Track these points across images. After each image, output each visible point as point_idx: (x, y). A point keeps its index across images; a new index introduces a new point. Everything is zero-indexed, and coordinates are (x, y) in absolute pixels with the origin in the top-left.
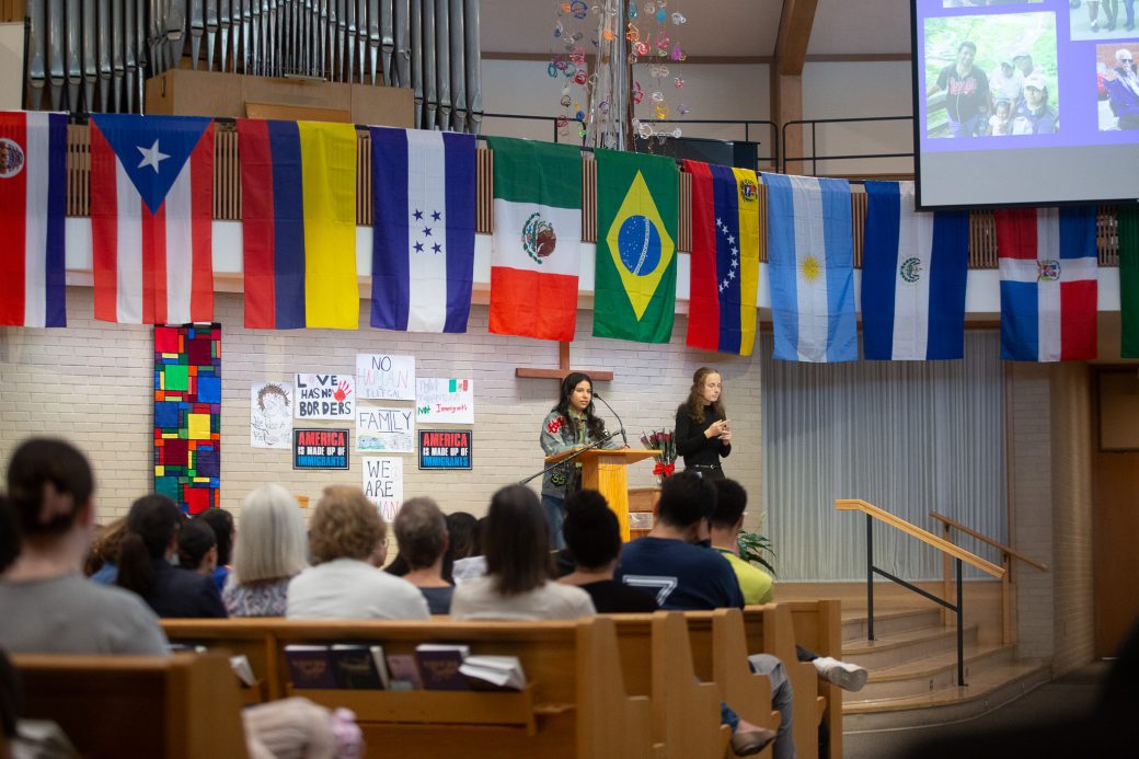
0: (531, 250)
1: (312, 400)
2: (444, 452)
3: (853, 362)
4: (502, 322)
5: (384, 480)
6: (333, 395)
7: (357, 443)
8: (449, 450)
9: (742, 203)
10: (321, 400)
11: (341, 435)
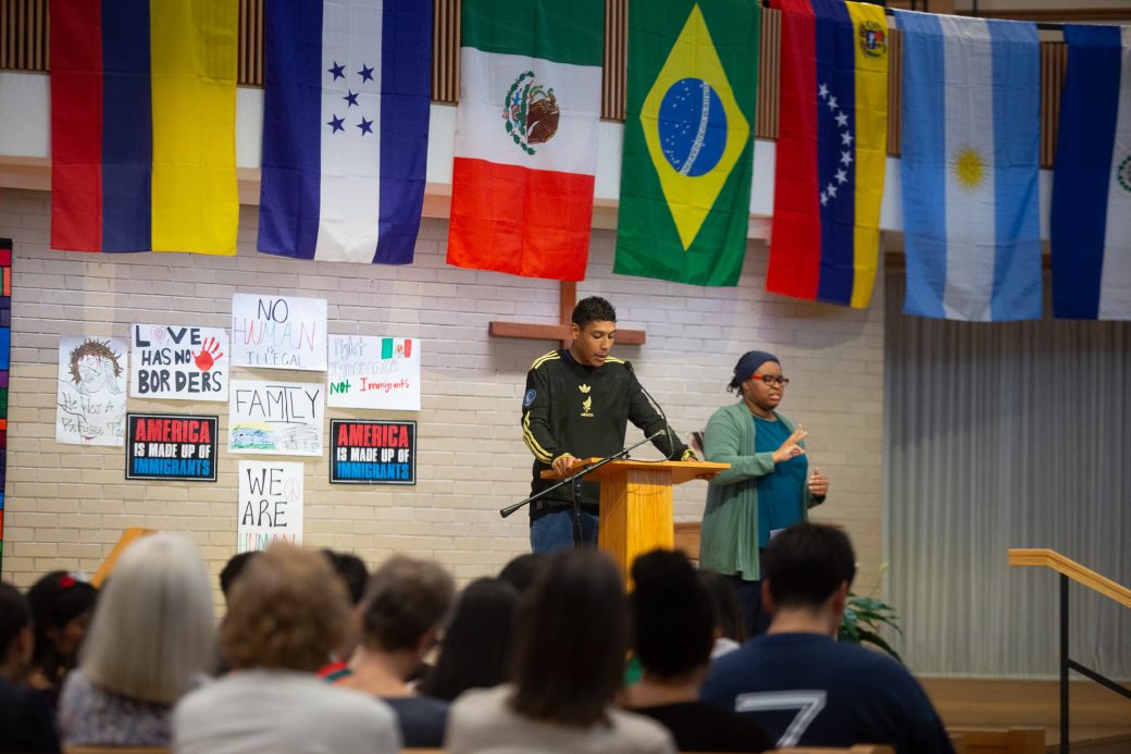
0: (518, 133)
1: (158, 368)
2: (371, 455)
3: (1032, 323)
4: (468, 246)
5: (272, 500)
6: (193, 360)
7: (231, 439)
8: (379, 453)
9: (861, 60)
10: (173, 368)
11: (205, 428)
